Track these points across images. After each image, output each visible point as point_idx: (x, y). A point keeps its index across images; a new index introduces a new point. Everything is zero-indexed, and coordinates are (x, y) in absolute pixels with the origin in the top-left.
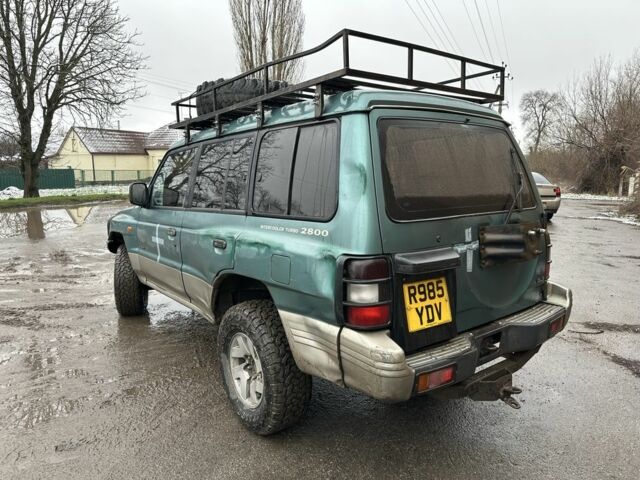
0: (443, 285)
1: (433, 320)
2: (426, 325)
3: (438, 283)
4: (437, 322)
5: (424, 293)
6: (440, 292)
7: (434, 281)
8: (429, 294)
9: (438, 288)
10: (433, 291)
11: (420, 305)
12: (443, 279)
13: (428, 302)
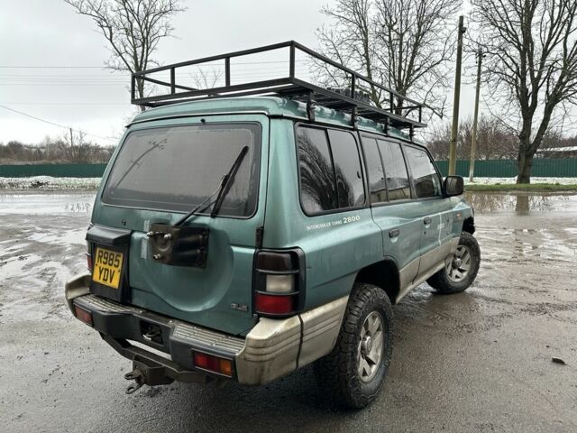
0: (121, 259)
1: (106, 280)
2: (101, 281)
3: (118, 255)
4: (108, 283)
5: (106, 258)
6: (116, 263)
7: (115, 254)
8: (109, 261)
9: (116, 260)
10: (112, 260)
11: (103, 266)
12: (122, 255)
13: (107, 266)
